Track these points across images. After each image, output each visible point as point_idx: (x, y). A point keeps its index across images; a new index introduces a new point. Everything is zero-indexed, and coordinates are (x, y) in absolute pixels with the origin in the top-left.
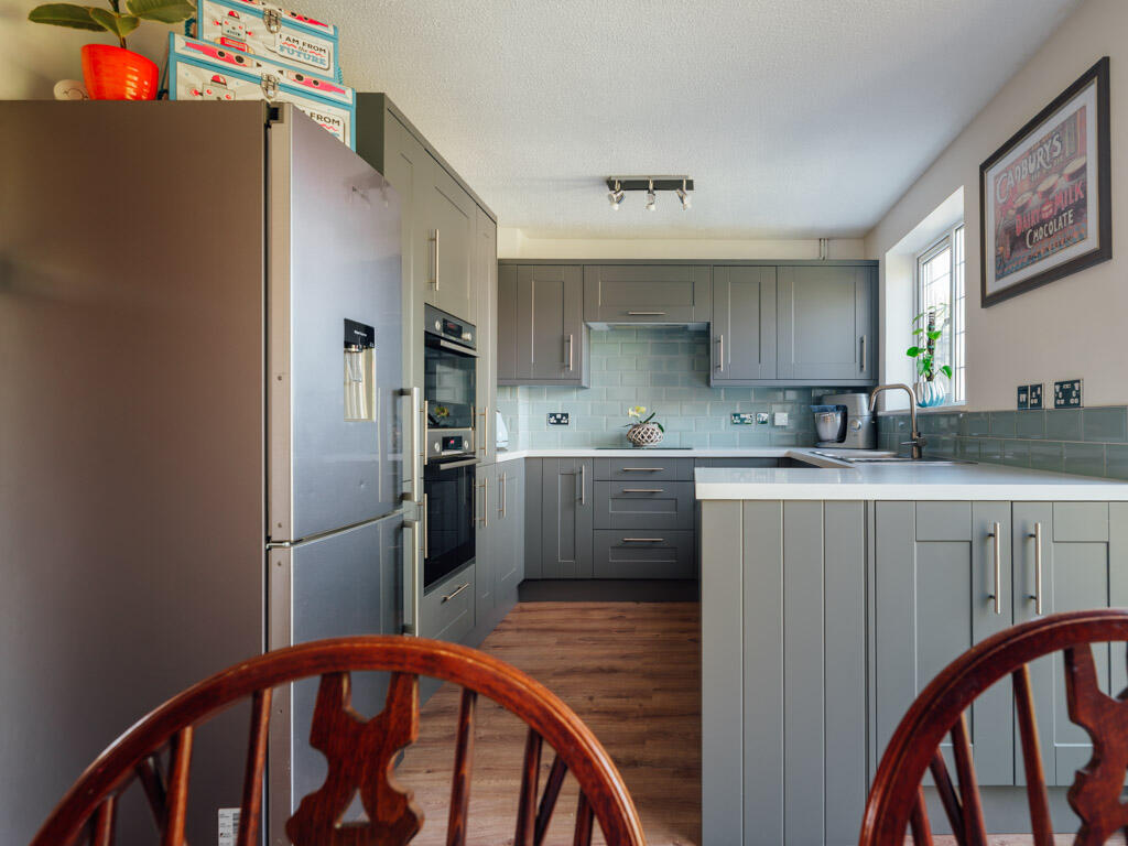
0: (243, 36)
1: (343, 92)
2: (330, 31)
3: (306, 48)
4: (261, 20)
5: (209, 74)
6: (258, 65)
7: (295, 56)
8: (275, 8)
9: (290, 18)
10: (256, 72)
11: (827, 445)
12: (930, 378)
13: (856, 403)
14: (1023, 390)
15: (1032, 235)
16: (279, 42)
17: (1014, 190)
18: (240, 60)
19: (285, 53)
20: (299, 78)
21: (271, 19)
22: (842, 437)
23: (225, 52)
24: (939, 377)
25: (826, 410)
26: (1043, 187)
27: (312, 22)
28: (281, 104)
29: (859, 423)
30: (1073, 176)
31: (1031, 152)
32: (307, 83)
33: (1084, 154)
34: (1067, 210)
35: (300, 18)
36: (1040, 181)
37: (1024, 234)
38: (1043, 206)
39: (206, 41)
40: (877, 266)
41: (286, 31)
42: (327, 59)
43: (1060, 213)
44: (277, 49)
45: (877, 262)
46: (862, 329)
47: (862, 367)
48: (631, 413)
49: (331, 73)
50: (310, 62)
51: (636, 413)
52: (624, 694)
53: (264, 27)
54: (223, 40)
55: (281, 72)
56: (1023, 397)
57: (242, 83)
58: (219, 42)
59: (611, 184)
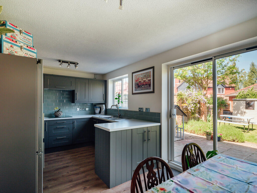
0: (15, 36)
1: (35, 50)
2: (32, 35)
3: (27, 39)
4: (19, 32)
5: (10, 45)
6: (20, 43)
7: (25, 41)
8: (21, 29)
9: (25, 32)
10: (19, 45)
11: (97, 114)
12: (119, 103)
13: (103, 106)
14: (139, 108)
15: (142, 86)
16: (22, 37)
17: (138, 79)
18: (16, 42)
19: (23, 40)
20: (27, 46)
21: (21, 32)
22: (100, 112)
23: (13, 40)
24: (120, 103)
25: (96, 108)
26: (144, 80)
27: (28, 33)
28: (41, 60)
29: (103, 110)
30: (149, 80)
31: (142, 74)
32: (29, 48)
33: (151, 78)
34: (148, 84)
35: (26, 32)
36: (143, 79)
37: (140, 86)
38: (144, 83)
39: (8, 36)
40: (106, 81)
41: (24, 35)
42: (31, 42)
43: (146, 84)
44: (22, 39)
45: (106, 80)
46: (104, 93)
47: (104, 100)
48: (55, 109)
49: (32, 45)
50: (28, 42)
51: (56, 109)
52: (74, 170)
53: (19, 34)
54: (11, 36)
55: (24, 45)
56: (140, 109)
57: (17, 47)
58: (10, 36)
59: (60, 61)
